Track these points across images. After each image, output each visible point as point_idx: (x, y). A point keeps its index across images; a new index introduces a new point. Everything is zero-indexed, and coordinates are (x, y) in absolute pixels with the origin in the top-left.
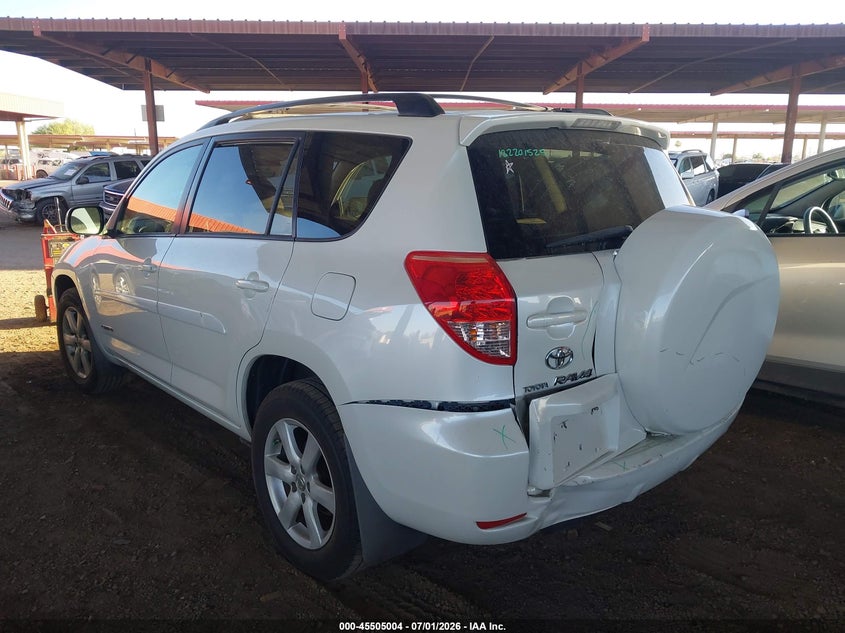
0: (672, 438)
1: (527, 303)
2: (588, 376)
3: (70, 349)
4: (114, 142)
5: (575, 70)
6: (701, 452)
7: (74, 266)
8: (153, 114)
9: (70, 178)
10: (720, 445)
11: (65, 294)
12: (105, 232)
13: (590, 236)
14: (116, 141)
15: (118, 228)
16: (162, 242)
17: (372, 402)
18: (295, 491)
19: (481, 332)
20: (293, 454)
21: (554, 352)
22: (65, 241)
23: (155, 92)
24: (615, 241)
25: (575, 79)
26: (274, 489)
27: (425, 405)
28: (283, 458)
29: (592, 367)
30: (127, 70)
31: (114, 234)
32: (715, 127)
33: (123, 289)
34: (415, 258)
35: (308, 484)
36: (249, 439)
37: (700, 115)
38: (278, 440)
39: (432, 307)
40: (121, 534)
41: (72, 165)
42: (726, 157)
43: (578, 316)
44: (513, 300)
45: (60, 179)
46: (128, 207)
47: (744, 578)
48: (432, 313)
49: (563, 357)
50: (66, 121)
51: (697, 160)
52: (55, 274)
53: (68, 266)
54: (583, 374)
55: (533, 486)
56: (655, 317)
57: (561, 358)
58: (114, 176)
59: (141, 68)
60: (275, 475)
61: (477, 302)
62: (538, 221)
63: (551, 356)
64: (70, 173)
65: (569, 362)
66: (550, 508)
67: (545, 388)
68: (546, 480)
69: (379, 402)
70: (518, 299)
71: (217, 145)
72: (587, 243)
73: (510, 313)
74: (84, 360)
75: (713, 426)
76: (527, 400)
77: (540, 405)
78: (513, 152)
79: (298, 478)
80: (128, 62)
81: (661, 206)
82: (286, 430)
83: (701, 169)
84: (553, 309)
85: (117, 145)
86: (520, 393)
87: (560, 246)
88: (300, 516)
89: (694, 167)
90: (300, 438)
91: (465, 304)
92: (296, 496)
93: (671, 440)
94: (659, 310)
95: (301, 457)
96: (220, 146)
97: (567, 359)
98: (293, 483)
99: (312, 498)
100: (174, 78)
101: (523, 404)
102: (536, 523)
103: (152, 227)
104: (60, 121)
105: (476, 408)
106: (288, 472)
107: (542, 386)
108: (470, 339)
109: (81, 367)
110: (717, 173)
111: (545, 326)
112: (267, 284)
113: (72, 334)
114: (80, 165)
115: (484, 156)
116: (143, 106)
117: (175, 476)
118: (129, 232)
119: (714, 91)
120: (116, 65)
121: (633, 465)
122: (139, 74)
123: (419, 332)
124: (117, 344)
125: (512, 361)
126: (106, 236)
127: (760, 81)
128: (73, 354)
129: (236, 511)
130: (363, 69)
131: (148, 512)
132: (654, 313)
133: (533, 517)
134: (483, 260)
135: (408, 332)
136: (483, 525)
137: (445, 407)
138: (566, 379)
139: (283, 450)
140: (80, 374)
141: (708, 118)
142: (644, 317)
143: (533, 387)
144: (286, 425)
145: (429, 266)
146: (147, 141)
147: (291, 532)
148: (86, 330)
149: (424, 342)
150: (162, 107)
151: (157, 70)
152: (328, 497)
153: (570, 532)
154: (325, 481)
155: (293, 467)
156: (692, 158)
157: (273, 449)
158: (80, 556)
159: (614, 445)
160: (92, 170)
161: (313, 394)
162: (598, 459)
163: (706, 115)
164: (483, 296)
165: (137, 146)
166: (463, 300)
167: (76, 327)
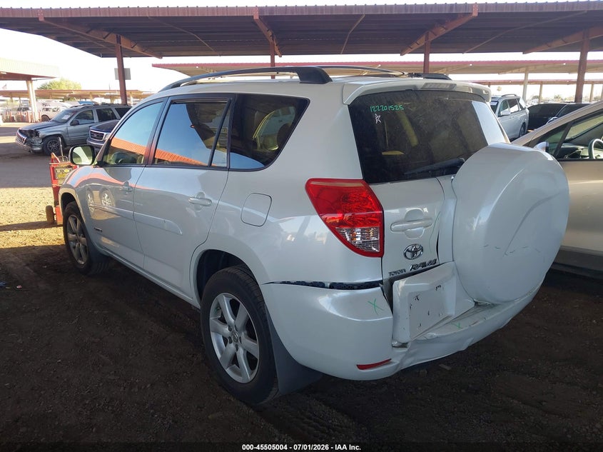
0: (492, 306)
1: (391, 214)
2: (434, 264)
3: (72, 244)
4: (95, 94)
5: (423, 38)
6: (514, 315)
7: (75, 186)
8: (123, 74)
9: (66, 122)
10: (527, 310)
11: (68, 206)
12: (96, 163)
13: (435, 166)
14: (96, 94)
15: (104, 160)
16: (135, 171)
17: (284, 283)
18: (231, 342)
19: (359, 234)
20: (229, 317)
21: (410, 248)
22: (66, 167)
23: (124, 59)
24: (452, 169)
25: (423, 44)
26: (216, 341)
27: (320, 285)
28: (223, 320)
29: (436, 257)
30: (104, 43)
31: (102, 164)
32: (526, 76)
33: (107, 202)
34: (313, 183)
35: (240, 338)
36: (199, 307)
37: (516, 68)
38: (219, 308)
39: (325, 216)
40: (113, 372)
41: (67, 112)
42: (535, 97)
43: (427, 222)
44: (381, 212)
45: (59, 122)
46: (112, 145)
47: (544, 403)
48: (325, 221)
49: (416, 251)
50: (62, 80)
51: (513, 102)
52: (62, 191)
53: (70, 187)
54: (430, 262)
55: (395, 340)
56: (480, 222)
57: (415, 252)
58: (96, 119)
59: (114, 42)
60: (217, 332)
61: (357, 214)
62: (398, 153)
63: (408, 250)
64: (66, 117)
65: (420, 255)
66: (407, 355)
67: (404, 273)
68: (404, 336)
69: (289, 283)
70: (386, 211)
71: (173, 102)
72: (433, 171)
73: (379, 222)
74: (82, 251)
75: (522, 297)
76: (391, 282)
77: (400, 285)
78: (380, 108)
79: (233, 333)
80: (104, 38)
81: (485, 144)
82: (224, 301)
83: (515, 108)
84: (409, 218)
85: (97, 96)
86: (387, 276)
87: (413, 174)
88: (234, 360)
89: (511, 107)
90: (234, 307)
91: (347, 216)
92: (232, 346)
93: (491, 308)
94: (483, 217)
95: (235, 320)
96: (175, 103)
97: (419, 253)
98: (230, 338)
99: (243, 347)
100: (137, 49)
101: (388, 283)
102: (398, 365)
103: (128, 159)
104: (57, 80)
105: (356, 287)
106: (226, 330)
107: (401, 271)
108: (352, 239)
109: (80, 256)
110: (528, 111)
111: (404, 230)
112: (210, 201)
113: (74, 234)
114: (72, 112)
115: (360, 111)
116: (115, 69)
117: (147, 332)
118: (113, 163)
119: (525, 50)
120: (97, 40)
121: (465, 325)
122: (113, 46)
123: (315, 233)
124: (105, 240)
125: (380, 254)
126: (96, 166)
127: (559, 43)
128: (74, 247)
129: (190, 356)
130: (271, 40)
131: (130, 357)
132: (480, 218)
133: (396, 361)
134: (360, 185)
135: (307, 233)
136: (361, 367)
137: (334, 286)
138: (417, 266)
139: (222, 314)
140: (80, 261)
141: (521, 69)
142: (472, 222)
143: (395, 272)
144: (225, 297)
145: (322, 188)
146: (118, 93)
147: (228, 371)
148: (83, 231)
149: (319, 239)
150: (129, 69)
151: (125, 43)
152: (254, 347)
153: (421, 371)
154: (251, 336)
155: (229, 326)
156: (509, 100)
157: (216, 314)
158: (86, 388)
159: (452, 311)
160: (81, 115)
161: (242, 276)
162: (441, 321)
163: (519, 68)
164: (360, 209)
165: (112, 97)
166: (346, 213)
167: (76, 228)
